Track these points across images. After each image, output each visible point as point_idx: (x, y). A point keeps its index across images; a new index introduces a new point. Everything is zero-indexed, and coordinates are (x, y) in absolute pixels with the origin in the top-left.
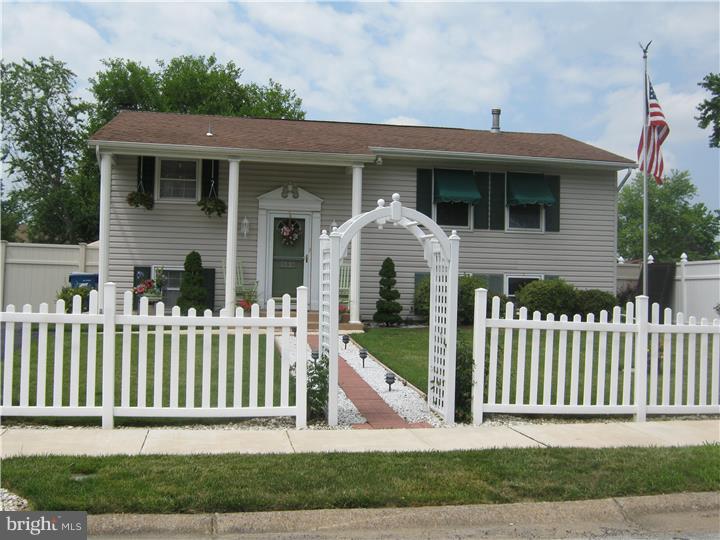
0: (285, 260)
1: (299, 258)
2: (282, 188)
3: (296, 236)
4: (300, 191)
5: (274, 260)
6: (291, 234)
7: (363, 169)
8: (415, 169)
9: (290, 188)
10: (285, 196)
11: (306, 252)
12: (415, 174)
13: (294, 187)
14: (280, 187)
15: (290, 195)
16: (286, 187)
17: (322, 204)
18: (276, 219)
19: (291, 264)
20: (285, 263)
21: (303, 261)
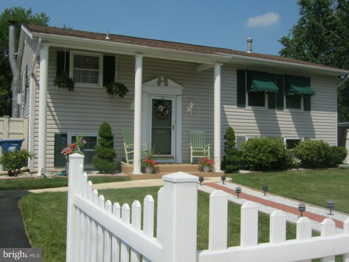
0: (159, 129)
1: (168, 127)
2: (158, 79)
3: (167, 111)
4: (169, 81)
5: (153, 129)
6: (165, 110)
7: (221, 66)
8: (236, 69)
9: (162, 79)
10: (159, 84)
11: (173, 123)
12: (236, 73)
13: (165, 78)
14: (156, 77)
15: (163, 84)
16: (160, 78)
17: (183, 91)
18: (153, 100)
19: (162, 131)
20: (159, 131)
21: (171, 129)
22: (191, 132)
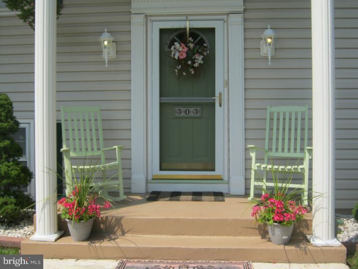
1: (206, 99)
3: (199, 59)
5: (162, 105)
6: (190, 54)
11: (219, 87)
18: (162, 32)
19: (192, 109)
20: (183, 109)
21: (213, 104)
22: (270, 109)
